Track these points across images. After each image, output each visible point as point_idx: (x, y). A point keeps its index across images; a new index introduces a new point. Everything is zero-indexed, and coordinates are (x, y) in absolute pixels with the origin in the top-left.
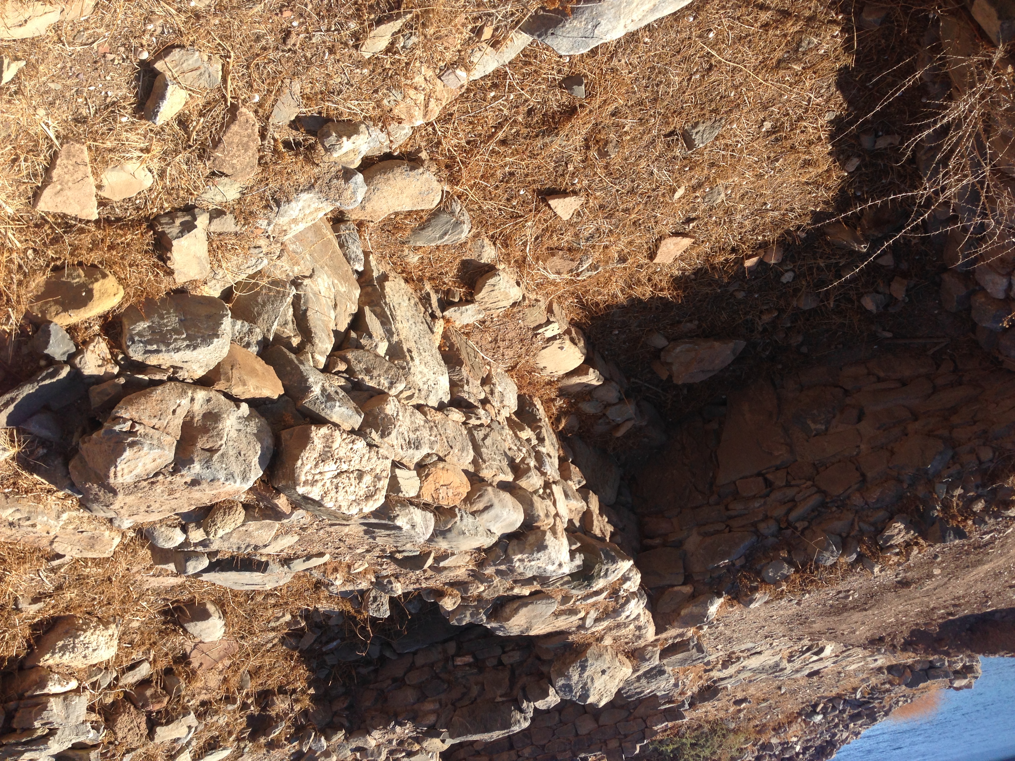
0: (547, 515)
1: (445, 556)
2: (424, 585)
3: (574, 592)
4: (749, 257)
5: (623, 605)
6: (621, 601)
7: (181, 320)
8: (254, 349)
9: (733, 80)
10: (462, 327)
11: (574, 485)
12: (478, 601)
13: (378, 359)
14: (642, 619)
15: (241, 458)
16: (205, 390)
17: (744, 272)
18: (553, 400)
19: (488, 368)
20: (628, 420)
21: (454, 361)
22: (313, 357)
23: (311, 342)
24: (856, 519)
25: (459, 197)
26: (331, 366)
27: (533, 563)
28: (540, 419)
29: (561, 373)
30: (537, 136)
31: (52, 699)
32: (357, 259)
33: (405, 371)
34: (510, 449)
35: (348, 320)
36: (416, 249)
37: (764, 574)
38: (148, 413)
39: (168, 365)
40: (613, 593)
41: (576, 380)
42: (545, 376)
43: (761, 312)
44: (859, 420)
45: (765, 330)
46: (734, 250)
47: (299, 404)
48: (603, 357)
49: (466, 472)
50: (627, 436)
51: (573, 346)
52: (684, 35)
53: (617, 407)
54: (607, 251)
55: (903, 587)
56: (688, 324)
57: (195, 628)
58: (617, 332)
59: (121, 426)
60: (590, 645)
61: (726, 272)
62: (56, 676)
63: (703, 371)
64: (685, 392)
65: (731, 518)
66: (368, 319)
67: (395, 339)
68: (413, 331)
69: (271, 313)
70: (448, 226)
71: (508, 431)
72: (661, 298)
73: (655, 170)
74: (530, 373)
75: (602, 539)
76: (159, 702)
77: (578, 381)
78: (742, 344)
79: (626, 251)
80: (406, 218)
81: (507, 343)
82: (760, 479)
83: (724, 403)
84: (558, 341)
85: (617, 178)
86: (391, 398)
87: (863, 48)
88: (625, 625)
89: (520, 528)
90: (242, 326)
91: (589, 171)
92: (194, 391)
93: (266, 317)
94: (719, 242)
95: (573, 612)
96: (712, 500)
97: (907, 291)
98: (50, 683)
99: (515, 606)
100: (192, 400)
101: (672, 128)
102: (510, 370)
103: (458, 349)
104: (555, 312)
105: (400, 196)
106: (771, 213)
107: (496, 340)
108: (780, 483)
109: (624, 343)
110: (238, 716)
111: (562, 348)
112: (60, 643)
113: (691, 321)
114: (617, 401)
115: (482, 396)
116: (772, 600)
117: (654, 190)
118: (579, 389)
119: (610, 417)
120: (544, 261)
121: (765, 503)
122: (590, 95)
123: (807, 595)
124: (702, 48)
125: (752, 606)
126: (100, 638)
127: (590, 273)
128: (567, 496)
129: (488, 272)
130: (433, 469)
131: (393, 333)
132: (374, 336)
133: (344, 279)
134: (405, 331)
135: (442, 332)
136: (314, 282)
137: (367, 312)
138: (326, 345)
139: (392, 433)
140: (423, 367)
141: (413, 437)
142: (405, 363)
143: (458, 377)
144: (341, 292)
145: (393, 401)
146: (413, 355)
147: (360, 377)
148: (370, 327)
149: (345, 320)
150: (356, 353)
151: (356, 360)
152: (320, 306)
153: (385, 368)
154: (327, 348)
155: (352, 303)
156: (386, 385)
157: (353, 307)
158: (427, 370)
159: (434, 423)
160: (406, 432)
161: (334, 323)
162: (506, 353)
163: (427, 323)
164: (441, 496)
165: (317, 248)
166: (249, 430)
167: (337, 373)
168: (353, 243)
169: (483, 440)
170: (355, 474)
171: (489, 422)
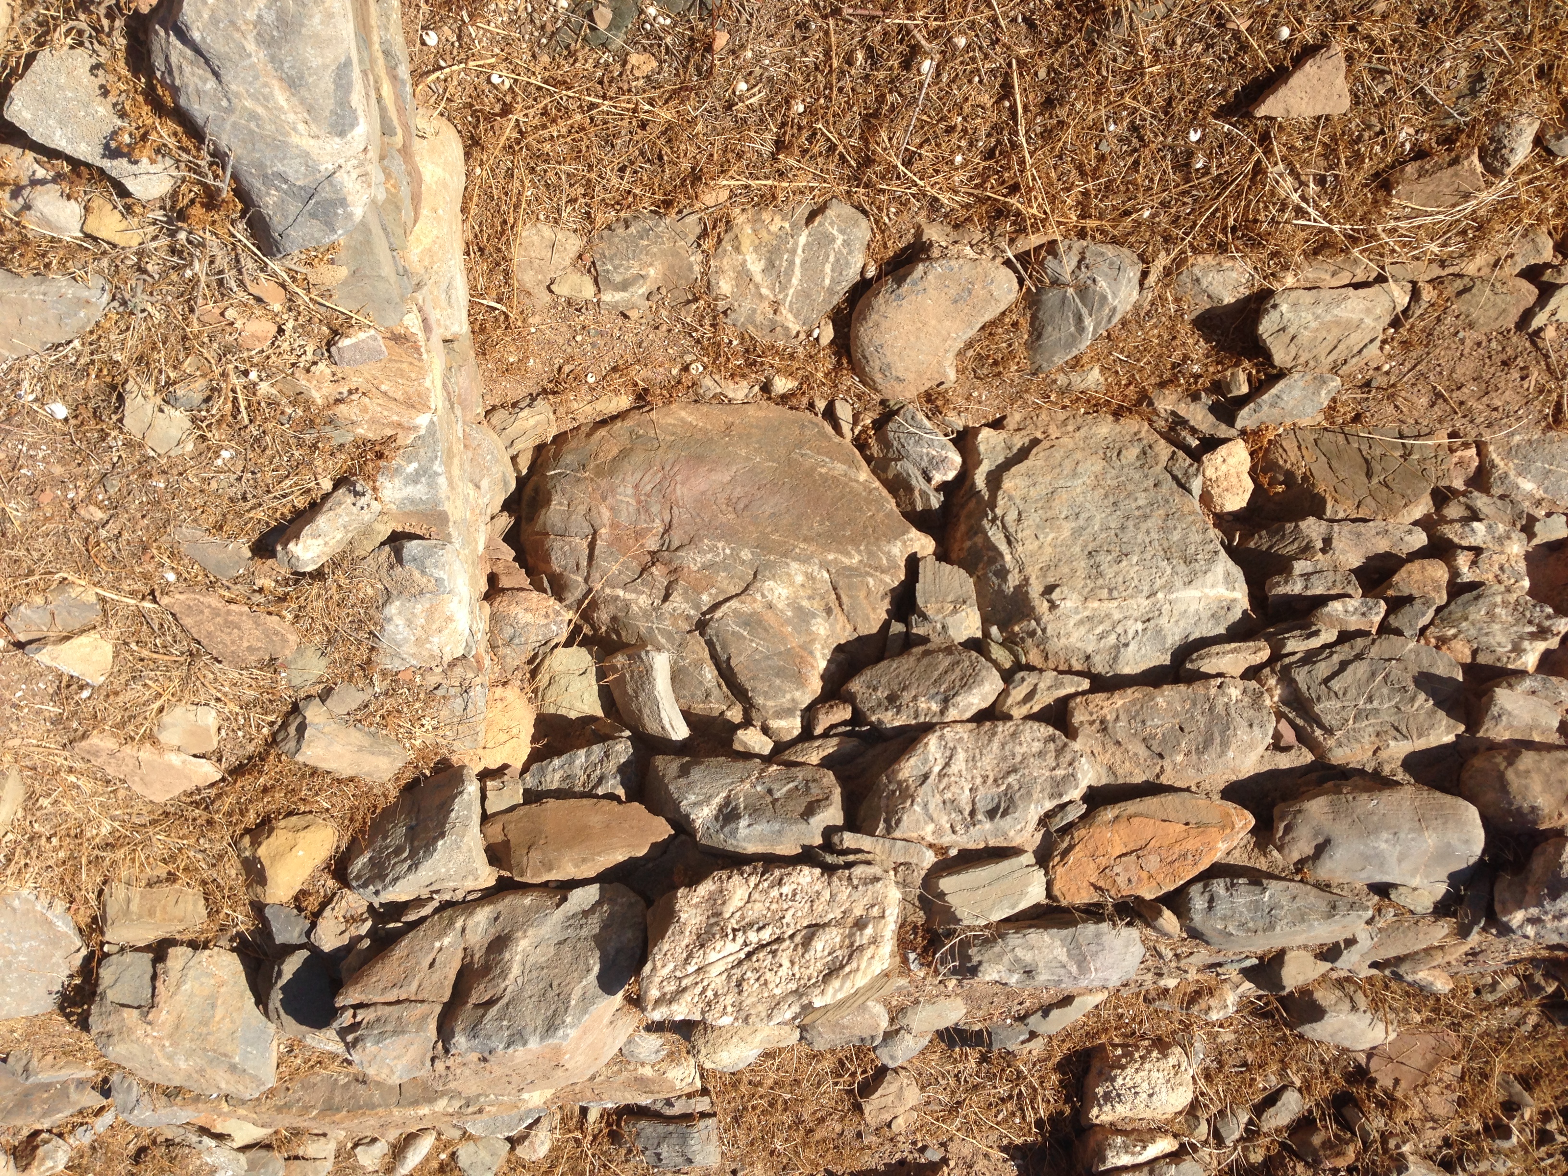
15: (550, 995)
16: (491, 904)
26: (812, 726)
35: (886, 605)
36: (1074, 365)
47: (698, 844)
66: (923, 586)
67: (1013, 580)
68: (1092, 530)
69: (648, 703)
70: (1072, 305)
80: (991, 341)
103: (1306, 477)
105: (928, 329)
107: (1440, 397)
131: (1008, 572)
132: (930, 613)
133: (854, 541)
134: (1048, 550)
135: (1247, 464)
136: (749, 598)
137: (928, 569)
138: (788, 696)
139: (905, 817)
140: (1096, 604)
141: (987, 796)
142: (1033, 623)
143: (1296, 545)
144: (849, 568)
145: (942, 737)
146: (1054, 596)
147: (874, 719)
148: (920, 602)
149: (874, 609)
150: (868, 675)
151: (868, 687)
152: (763, 634)
153: (936, 674)
154: (793, 700)
155: (882, 572)
156: (935, 707)
157: (887, 579)
158: (1116, 604)
159: (1102, 722)
160: (967, 792)
161: (849, 628)
162: (1497, 402)
163: (1175, 478)
164: (1121, 881)
165: (786, 519)
166: (584, 933)
167: (827, 732)
168: (917, 443)
169: (1326, 681)
170: (798, 939)
171: (1378, 619)
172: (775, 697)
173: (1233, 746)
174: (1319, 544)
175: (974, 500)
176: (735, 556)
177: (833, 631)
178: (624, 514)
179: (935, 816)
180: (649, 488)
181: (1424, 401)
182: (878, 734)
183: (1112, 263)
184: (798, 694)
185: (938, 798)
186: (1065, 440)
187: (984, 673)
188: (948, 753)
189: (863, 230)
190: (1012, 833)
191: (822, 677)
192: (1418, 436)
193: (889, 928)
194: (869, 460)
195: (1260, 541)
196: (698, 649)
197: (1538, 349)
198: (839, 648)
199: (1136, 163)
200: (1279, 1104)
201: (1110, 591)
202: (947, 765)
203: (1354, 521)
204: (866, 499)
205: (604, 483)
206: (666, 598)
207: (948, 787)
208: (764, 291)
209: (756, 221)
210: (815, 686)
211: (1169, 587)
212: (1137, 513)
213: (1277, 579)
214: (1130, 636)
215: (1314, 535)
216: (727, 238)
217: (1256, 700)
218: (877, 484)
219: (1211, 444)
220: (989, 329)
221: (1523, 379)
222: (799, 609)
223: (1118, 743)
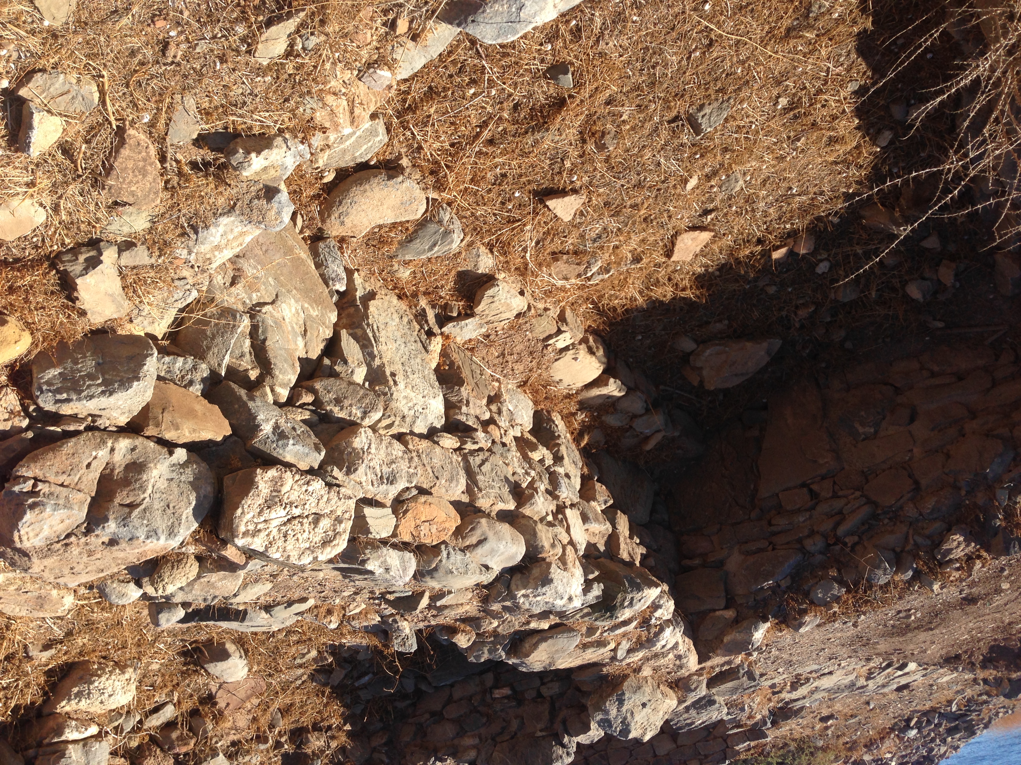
0: (553, 546)
1: (441, 595)
2: (433, 623)
3: (598, 623)
4: (777, 248)
5: (657, 635)
6: (653, 630)
7: (98, 364)
8: (197, 389)
9: (737, 55)
10: (465, 343)
11: (598, 506)
12: (495, 637)
13: (351, 387)
14: (681, 647)
15: (169, 512)
16: (129, 438)
17: (771, 266)
18: (574, 414)
19: (497, 384)
20: (658, 431)
21: (455, 380)
22: (272, 390)
23: (271, 375)
24: (911, 532)
25: (449, 204)
26: (295, 399)
27: (538, 598)
28: (559, 436)
29: (580, 385)
30: (526, 132)
31: (70, 746)
32: (338, 279)
33: (387, 397)
34: (514, 474)
35: (322, 346)
36: (407, 263)
37: (812, 595)
38: (54, 469)
39: (85, 414)
40: (644, 622)
41: (595, 392)
42: (562, 389)
43: (797, 307)
44: (912, 419)
45: (802, 327)
46: (760, 241)
47: (248, 445)
48: (628, 365)
49: (456, 504)
50: (660, 447)
51: (589, 356)
52: (676, 10)
53: (645, 418)
54: (618, 251)
55: (969, 604)
56: (718, 324)
57: (216, 668)
58: (640, 337)
59: (21, 486)
60: (626, 677)
61: (753, 266)
62: (74, 723)
63: (736, 375)
64: (721, 397)
65: (775, 534)
66: (344, 344)
67: (377, 362)
68: (401, 352)
69: (221, 346)
70: (437, 237)
71: (514, 454)
72: (684, 298)
73: (662, 160)
74: (545, 387)
75: (631, 564)
76: (185, 744)
77: (598, 393)
78: (777, 343)
79: (639, 250)
80: (390, 231)
81: (515, 356)
82: (805, 490)
83: (765, 407)
84: (572, 352)
85: (620, 172)
86: (362, 430)
87: (882, 8)
88: (664, 655)
89: (523, 560)
90: (184, 363)
91: (589, 167)
92: (116, 440)
93: (216, 351)
94: (742, 234)
95: (601, 644)
96: (753, 515)
97: (956, 275)
98: (67, 731)
99: (534, 641)
100: (112, 450)
101: (674, 113)
102: (523, 385)
103: (459, 367)
104: (569, 320)
105: (381, 208)
106: (797, 199)
107: (503, 355)
108: (825, 494)
109: (650, 349)
110: (272, 755)
111: (577, 359)
112: (75, 690)
113: (720, 321)
114: (643, 411)
115: (487, 416)
116: (825, 623)
117: (663, 182)
118: (600, 401)
119: (638, 430)
120: (548, 266)
121: (811, 517)
122: (579, 85)
123: (863, 617)
124: (699, 22)
125: (802, 630)
126: (116, 683)
127: (601, 277)
128: (585, 518)
129: (486, 282)
130: (413, 504)
131: (375, 356)
132: (349, 361)
133: (316, 303)
134: (390, 353)
135: (440, 350)
136: (275, 309)
137: (344, 335)
138: (286, 375)
139: (359, 468)
140: (409, 391)
141: (384, 471)
142: (386, 388)
143: (459, 398)
144: (312, 317)
145: (365, 432)
146: (396, 379)
147: (328, 408)
148: (345, 353)
149: (318, 345)
150: (325, 382)
151: (325, 389)
153: (359, 396)
154: (286, 380)
155: (326, 327)
156: (359, 415)
157: (326, 331)
158: (415, 394)
159: (418, 452)
160: (378, 466)
161: (304, 350)
162: (516, 368)
163: (421, 342)
164: (422, 534)
165: (285, 270)
166: (183, 478)
167: (302, 406)
168: (333, 262)
169: (480, 466)
170: (310, 519)
171: (489, 445)
174: (466, 401)
176: (267, 279)
177: (302, 348)
179: (368, 473)
181: (497, 354)
182: (329, 418)
184: (292, 377)
186: (384, 298)
188: (368, 442)
197: (542, 352)
198: (299, 360)
201: (412, 387)
202: (369, 447)
206: (233, 283)
207: (371, 459)
211: (428, 396)
212: (413, 352)
213: (456, 411)
214: (418, 413)
215: (464, 396)
218: (318, 274)
219: (431, 333)
221: (530, 362)
222: (293, 328)
223: (424, 465)
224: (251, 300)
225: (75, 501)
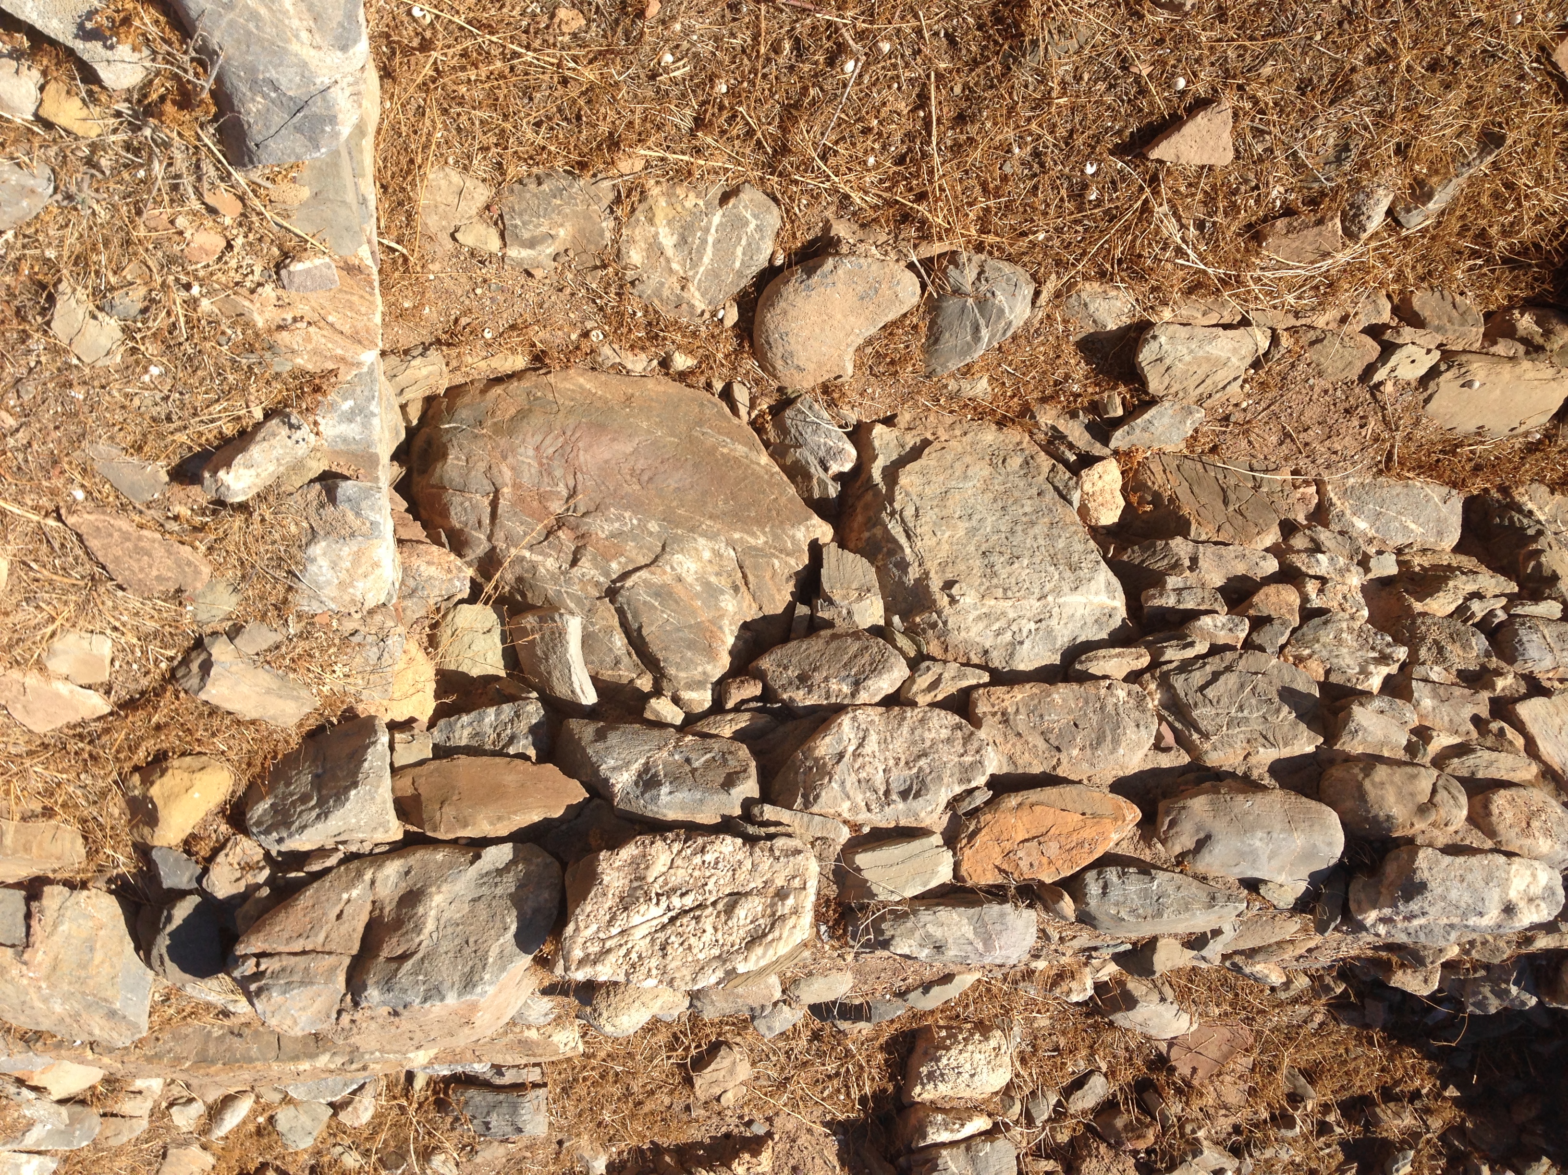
0: (1424, 809)
7: (315, 777)
8: (525, 745)
13: (834, 645)
15: (469, 950)
16: (403, 856)
22: (674, 700)
26: (723, 699)
32: (830, 455)
33: (939, 630)
34: (1324, 674)
35: (790, 587)
39: (327, 843)
42: (1503, 441)
59: (240, 969)
66: (828, 571)
67: (914, 573)
69: (559, 666)
74: (1452, 452)
76: (1139, 1137)
81: (1318, 430)
84: (1449, 375)
86: (848, 717)
92: (379, 866)
93: (558, 674)
98: (932, 1129)
100: (374, 882)
102: (1384, 468)
104: (1426, 313)
107: (1288, 436)
111: (1468, 384)
115: (1271, 565)
129: (1135, 336)
131: (909, 564)
132: (836, 598)
133: (760, 522)
134: (946, 547)
135: (1120, 483)
136: (658, 570)
137: (832, 555)
138: (700, 669)
139: (823, 794)
140: (993, 602)
141: (900, 777)
142: (935, 615)
143: (1166, 562)
144: (755, 548)
145: (854, 719)
146: (954, 591)
147: (785, 696)
148: (826, 586)
149: (779, 590)
150: (778, 654)
151: (779, 666)
152: (674, 606)
153: (846, 658)
154: (705, 673)
155: (788, 555)
156: (846, 689)
157: (792, 562)
158: (1010, 603)
159: (1003, 714)
160: (881, 773)
161: (755, 606)
162: (1337, 447)
163: (1056, 489)
164: (1024, 865)
165: (691, 495)
166: (499, 891)
167: (737, 709)
168: (815, 432)
169: (1202, 689)
170: (720, 906)
171: (1243, 635)
172: (687, 669)
173: (1123, 744)
174: (1187, 563)
175: (871, 493)
176: (642, 526)
177: (740, 609)
178: (526, 475)
179: (851, 794)
180: (551, 451)
181: (1274, 439)
182: (789, 712)
183: (1008, 280)
184: (709, 668)
185: (853, 778)
186: (953, 443)
187: (892, 660)
188: (861, 734)
189: (774, 218)
190: (923, 814)
191: (731, 653)
192: (1266, 471)
193: (809, 899)
194: (767, 444)
195: (1133, 555)
196: (608, 616)
197: (1376, 401)
198: (745, 626)
199: (1035, 188)
200: (1086, 1087)
201: (1005, 590)
202: (861, 745)
203: (1216, 543)
204: (768, 483)
205: (503, 442)
206: (574, 563)
207: (863, 767)
208: (675, 266)
209: (670, 195)
210: (724, 662)
211: (1057, 591)
212: (1024, 519)
213: (1152, 591)
214: (1025, 634)
215: (1182, 554)
216: (641, 208)
217: (1140, 701)
218: (777, 469)
219: (1087, 461)
220: (889, 329)
221: (1361, 427)
222: (707, 585)
223: (1019, 735)
224: (606, 574)
225: (320, 970)
